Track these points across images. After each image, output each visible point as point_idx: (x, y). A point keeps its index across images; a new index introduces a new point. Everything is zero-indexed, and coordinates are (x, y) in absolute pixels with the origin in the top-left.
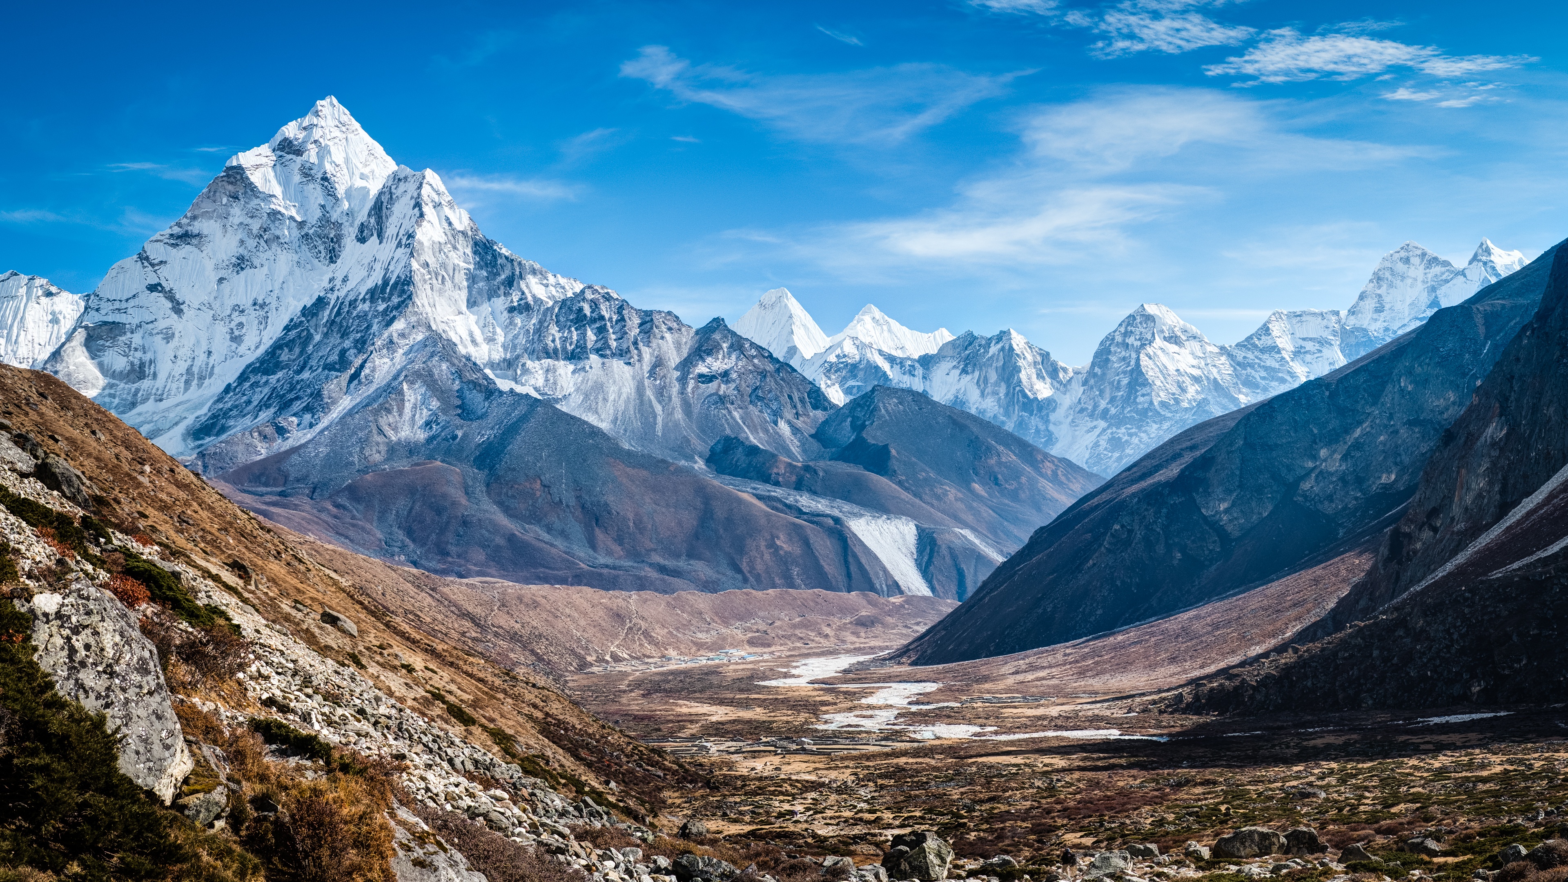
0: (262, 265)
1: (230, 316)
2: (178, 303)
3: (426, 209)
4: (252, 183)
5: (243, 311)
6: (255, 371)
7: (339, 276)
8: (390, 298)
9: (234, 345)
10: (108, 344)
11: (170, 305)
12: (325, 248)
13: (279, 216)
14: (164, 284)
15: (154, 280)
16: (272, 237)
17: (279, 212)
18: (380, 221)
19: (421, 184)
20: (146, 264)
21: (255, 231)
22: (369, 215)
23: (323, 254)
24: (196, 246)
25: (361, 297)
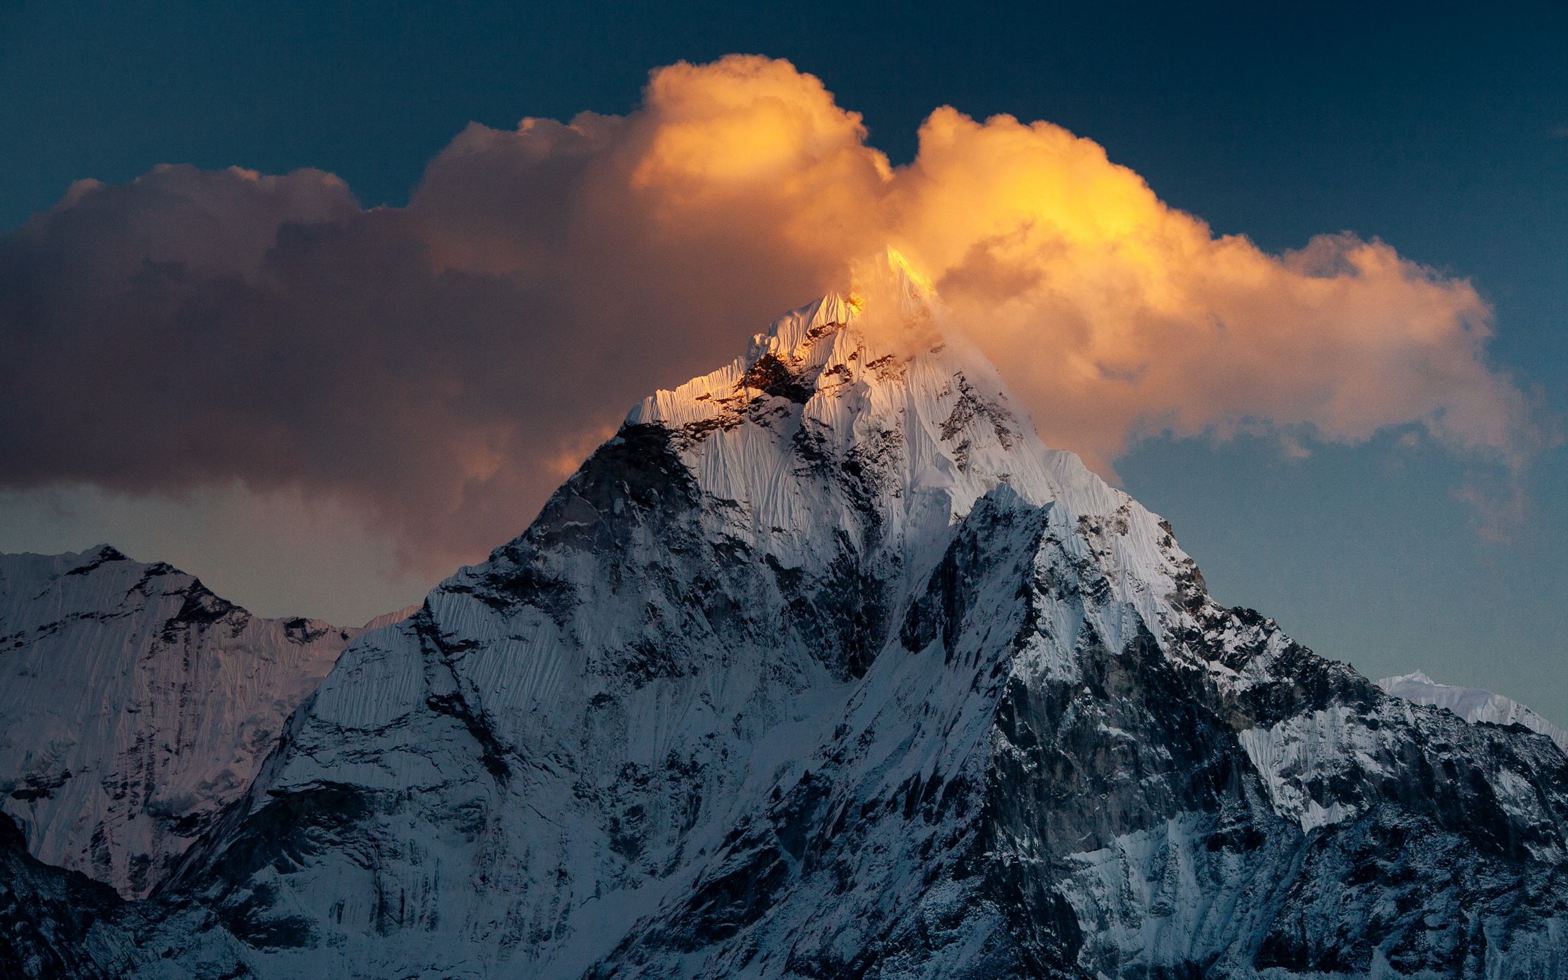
0: (695, 671)
1: (614, 789)
2: (498, 749)
3: (1042, 603)
4: (684, 469)
5: (644, 781)
6: (654, 941)
7: (858, 727)
8: (940, 817)
9: (620, 859)
10: (331, 835)
11: (479, 750)
12: (843, 637)
13: (739, 554)
14: (470, 699)
15: (443, 687)
16: (720, 603)
17: (742, 545)
18: (954, 607)
19: (1038, 538)
20: (430, 644)
21: (684, 587)
22: (932, 587)
23: (836, 651)
24: (547, 609)
25: (889, 796)
